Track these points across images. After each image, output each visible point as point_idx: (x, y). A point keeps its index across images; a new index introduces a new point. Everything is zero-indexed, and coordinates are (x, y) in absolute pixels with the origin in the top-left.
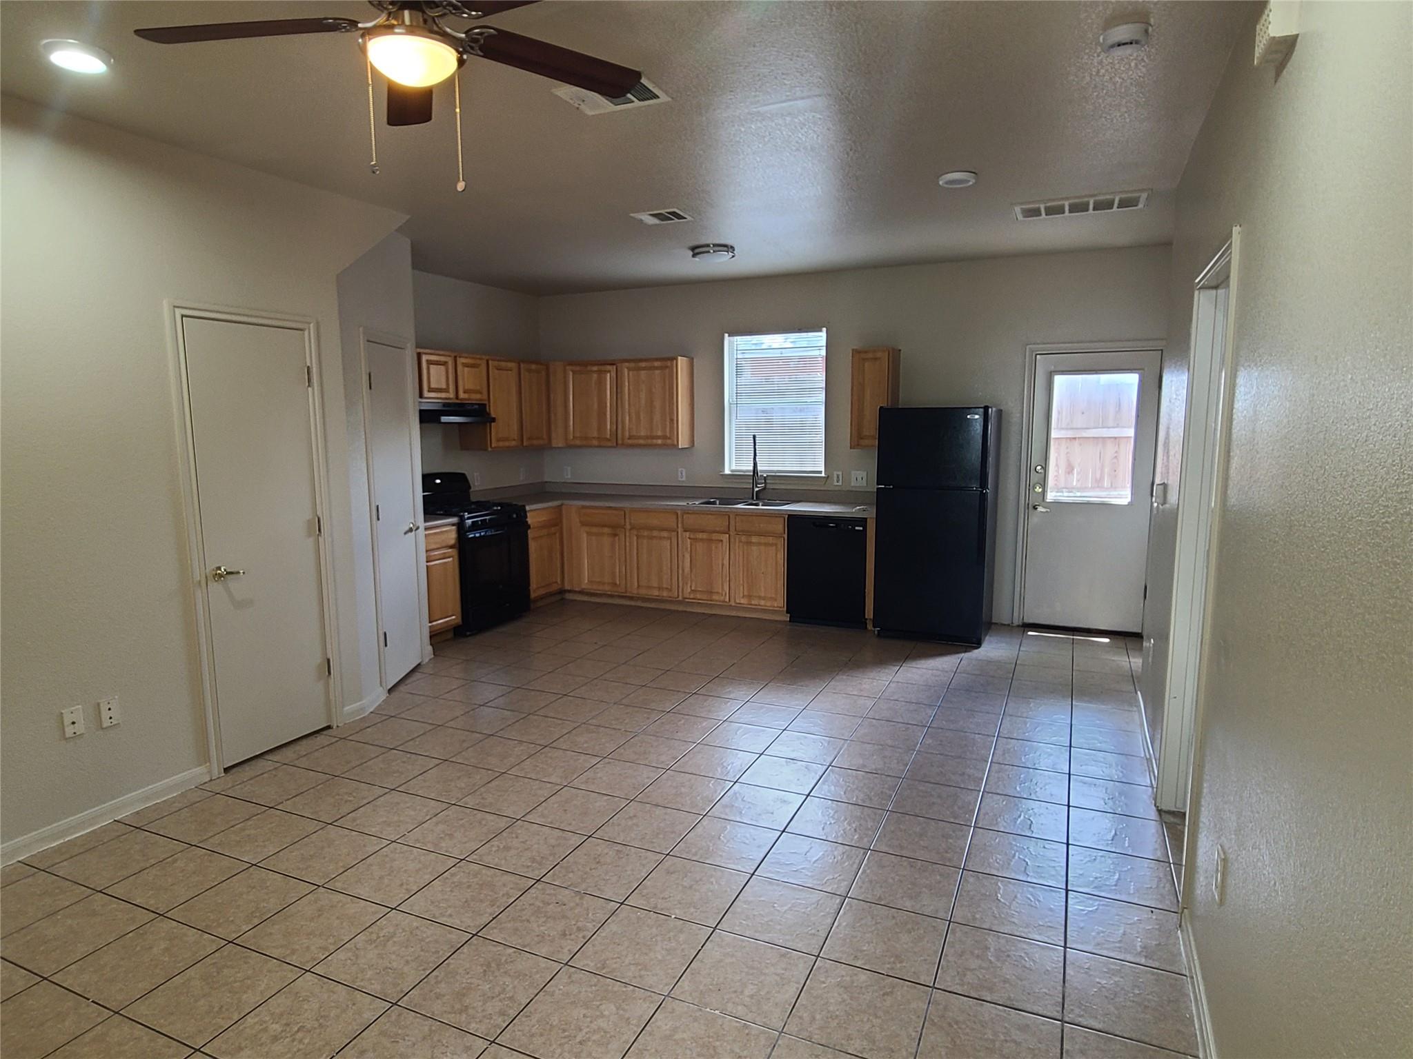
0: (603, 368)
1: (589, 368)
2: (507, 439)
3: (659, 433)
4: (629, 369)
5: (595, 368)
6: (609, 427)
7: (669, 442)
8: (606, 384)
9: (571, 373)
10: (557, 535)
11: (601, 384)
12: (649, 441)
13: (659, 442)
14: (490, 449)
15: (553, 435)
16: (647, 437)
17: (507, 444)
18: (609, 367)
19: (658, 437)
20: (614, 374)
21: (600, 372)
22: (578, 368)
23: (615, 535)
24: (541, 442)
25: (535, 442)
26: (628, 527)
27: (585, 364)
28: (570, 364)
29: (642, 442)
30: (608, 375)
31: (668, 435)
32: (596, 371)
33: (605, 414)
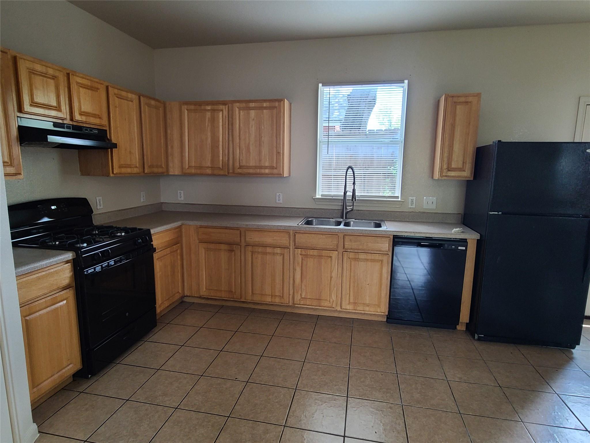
0: (216, 107)
1: (203, 107)
2: (129, 166)
3: (267, 164)
4: (240, 109)
5: (209, 108)
7: (275, 171)
8: (219, 122)
9: (186, 111)
10: (179, 251)
11: (213, 120)
12: (258, 171)
13: (267, 171)
14: (111, 175)
15: (171, 165)
16: (256, 167)
17: (129, 170)
18: (221, 107)
19: (266, 168)
20: (225, 113)
21: (213, 110)
22: (192, 107)
23: (231, 251)
24: (160, 170)
25: (155, 170)
26: (243, 244)
27: (199, 104)
28: (187, 103)
29: (251, 171)
30: (221, 113)
31: (275, 165)
32: (209, 110)
33: (218, 147)
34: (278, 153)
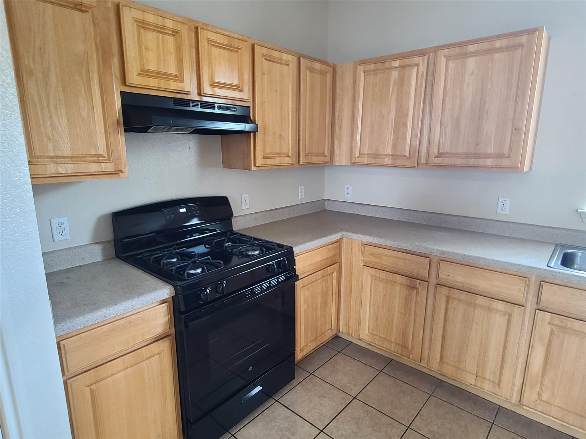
0: (407, 61)
1: (387, 65)
2: (279, 156)
3: (491, 150)
4: (448, 58)
5: (396, 63)
6: (408, 141)
7: (505, 162)
8: (409, 85)
9: (363, 74)
10: (335, 274)
11: (402, 82)
12: (472, 161)
13: (489, 162)
14: (253, 168)
15: (337, 151)
16: (467, 156)
17: (277, 161)
18: (416, 60)
19: (487, 156)
20: (423, 68)
21: (403, 67)
22: (372, 67)
23: (412, 288)
24: (321, 159)
25: (315, 160)
26: (433, 280)
27: (381, 60)
28: (363, 62)
29: (459, 161)
30: (415, 69)
31: (506, 152)
32: (396, 67)
33: (405, 124)
34: (517, 130)
